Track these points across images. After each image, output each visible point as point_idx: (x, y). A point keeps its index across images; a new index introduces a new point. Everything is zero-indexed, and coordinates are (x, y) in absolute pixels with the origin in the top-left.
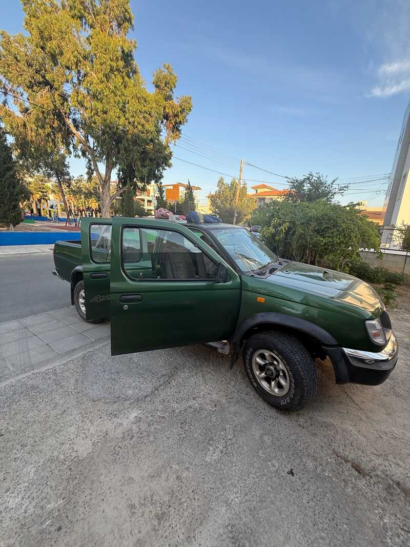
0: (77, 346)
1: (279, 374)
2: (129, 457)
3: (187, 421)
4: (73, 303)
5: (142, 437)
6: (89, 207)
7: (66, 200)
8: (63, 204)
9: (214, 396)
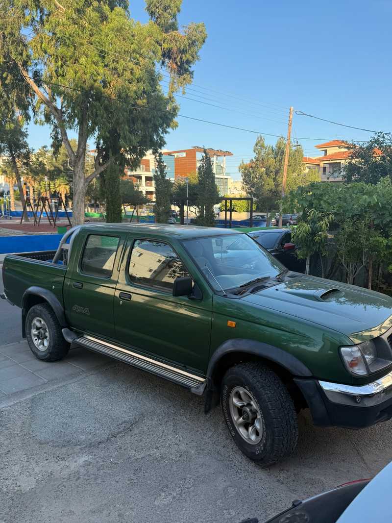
0: (27, 387)
1: (256, 418)
2: (72, 495)
3: (142, 468)
4: (24, 335)
5: (88, 479)
6: (55, 192)
7: (22, 184)
8: (17, 188)
9: (183, 447)
